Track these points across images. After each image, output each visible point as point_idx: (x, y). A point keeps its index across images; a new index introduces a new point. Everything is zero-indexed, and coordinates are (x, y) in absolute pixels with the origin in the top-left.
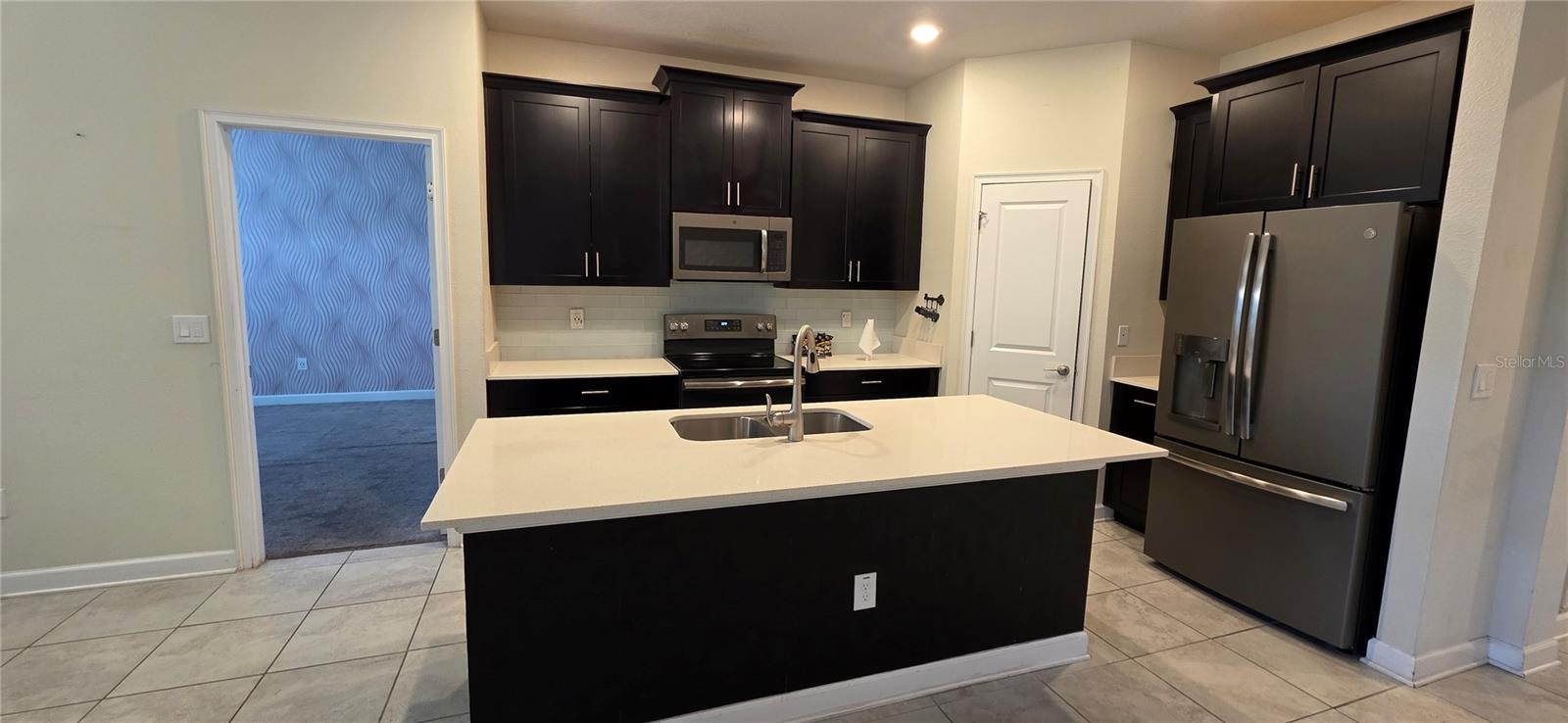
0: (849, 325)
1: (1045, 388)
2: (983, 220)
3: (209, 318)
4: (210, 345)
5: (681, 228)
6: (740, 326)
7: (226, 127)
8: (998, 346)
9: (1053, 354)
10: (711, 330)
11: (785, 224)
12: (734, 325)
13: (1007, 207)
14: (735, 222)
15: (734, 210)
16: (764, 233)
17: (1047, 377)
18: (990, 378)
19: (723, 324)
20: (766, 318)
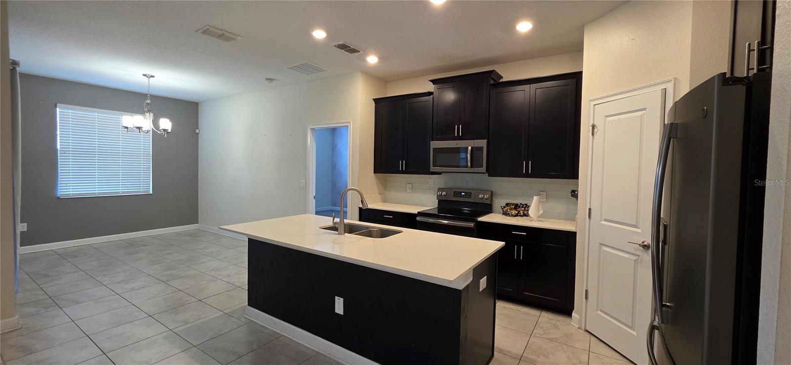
0: (545, 200)
1: (635, 258)
2: (596, 130)
3: (306, 182)
4: (305, 189)
5: (433, 148)
6: (471, 196)
7: (313, 129)
8: (605, 220)
9: (639, 231)
10: (456, 197)
11: (483, 143)
12: (468, 195)
13: (609, 119)
14: (457, 144)
15: (459, 138)
16: (470, 148)
17: (635, 249)
18: (601, 244)
19: (462, 194)
20: (484, 191)
